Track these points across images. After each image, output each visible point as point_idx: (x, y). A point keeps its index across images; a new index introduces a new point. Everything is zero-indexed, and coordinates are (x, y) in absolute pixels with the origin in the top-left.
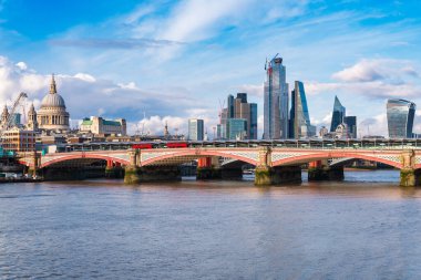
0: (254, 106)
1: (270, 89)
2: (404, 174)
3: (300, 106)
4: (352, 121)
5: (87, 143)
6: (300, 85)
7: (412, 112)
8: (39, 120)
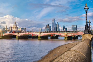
0: (50, 26)
1: (53, 23)
2: (65, 38)
3: (58, 26)
4: (66, 29)
5: (16, 32)
6: (58, 23)
7: (77, 27)
8: (12, 28)
